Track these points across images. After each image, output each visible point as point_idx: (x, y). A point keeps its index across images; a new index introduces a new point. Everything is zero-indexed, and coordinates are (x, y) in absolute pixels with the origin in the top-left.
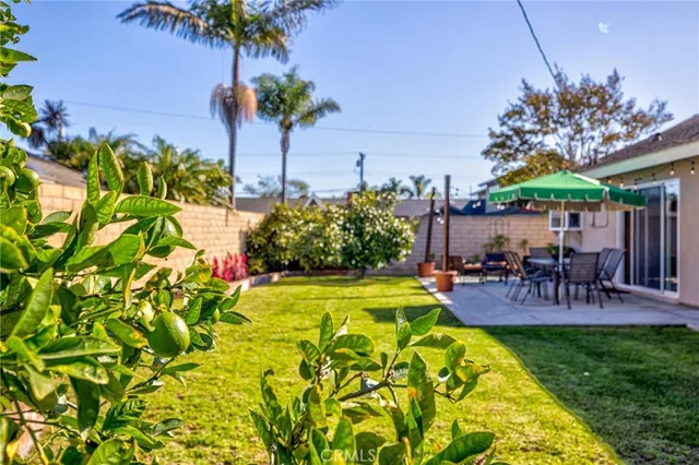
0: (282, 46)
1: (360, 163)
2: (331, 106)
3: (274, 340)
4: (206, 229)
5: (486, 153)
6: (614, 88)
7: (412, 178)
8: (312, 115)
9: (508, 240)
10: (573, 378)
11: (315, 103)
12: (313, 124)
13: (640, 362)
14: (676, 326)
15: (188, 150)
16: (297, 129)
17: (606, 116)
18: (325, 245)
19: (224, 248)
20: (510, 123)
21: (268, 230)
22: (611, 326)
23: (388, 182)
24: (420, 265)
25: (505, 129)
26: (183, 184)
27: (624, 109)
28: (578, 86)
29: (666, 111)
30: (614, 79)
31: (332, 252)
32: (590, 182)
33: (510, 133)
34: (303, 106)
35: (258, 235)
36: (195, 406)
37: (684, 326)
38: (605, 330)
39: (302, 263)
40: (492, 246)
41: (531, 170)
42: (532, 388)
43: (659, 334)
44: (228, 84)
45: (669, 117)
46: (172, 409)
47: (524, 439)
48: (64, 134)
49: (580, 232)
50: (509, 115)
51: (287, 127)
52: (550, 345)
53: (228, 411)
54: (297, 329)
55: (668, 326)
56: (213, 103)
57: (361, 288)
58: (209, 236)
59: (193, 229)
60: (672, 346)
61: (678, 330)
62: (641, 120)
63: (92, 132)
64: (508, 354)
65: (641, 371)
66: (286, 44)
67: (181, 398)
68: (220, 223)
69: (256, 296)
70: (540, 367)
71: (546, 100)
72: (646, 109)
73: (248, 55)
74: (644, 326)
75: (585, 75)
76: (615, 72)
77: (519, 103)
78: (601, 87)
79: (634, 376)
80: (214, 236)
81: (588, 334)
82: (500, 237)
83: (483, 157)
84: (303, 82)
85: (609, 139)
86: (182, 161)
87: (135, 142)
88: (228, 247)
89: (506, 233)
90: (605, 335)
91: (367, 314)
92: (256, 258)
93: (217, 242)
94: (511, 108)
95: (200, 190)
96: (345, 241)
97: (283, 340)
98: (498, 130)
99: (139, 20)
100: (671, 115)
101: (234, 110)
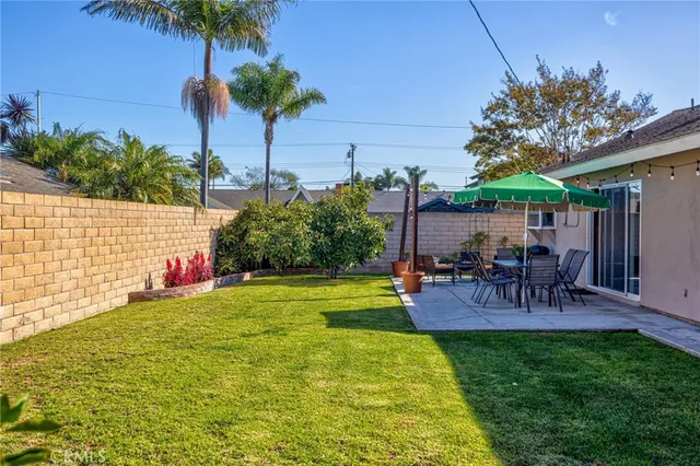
0: (258, 38)
1: (350, 155)
2: (316, 97)
3: (214, 348)
4: (170, 229)
5: (468, 147)
6: (598, 82)
7: (406, 168)
8: (296, 106)
9: (487, 237)
10: (500, 388)
11: (299, 94)
12: (299, 115)
13: (575, 370)
14: (628, 331)
15: (154, 147)
16: (281, 120)
17: (590, 110)
18: (294, 244)
19: (192, 246)
20: (493, 116)
21: (239, 228)
22: (562, 331)
23: (382, 173)
24: (393, 264)
25: (488, 123)
26: (149, 182)
27: (608, 102)
28: (560, 79)
29: (650, 106)
30: (598, 72)
31: (302, 251)
32: (554, 182)
33: (493, 127)
34: (288, 97)
35: (229, 233)
36: (104, 421)
37: (636, 331)
38: (555, 335)
39: (272, 261)
40: (471, 243)
41: (513, 165)
42: (454, 399)
43: (607, 339)
44: (200, 77)
45: (653, 112)
46: (79, 424)
47: (421, 454)
48: (29, 130)
49: (554, 231)
50: (491, 109)
51: (271, 119)
52: (493, 352)
53: (137, 426)
54: (244, 335)
55: (620, 331)
56: (184, 97)
57: (328, 289)
58: (173, 235)
59: (155, 229)
60: (614, 354)
61: (628, 334)
62: (626, 114)
63: (57, 127)
64: (446, 362)
65: (572, 380)
66: (264, 36)
67: (94, 412)
68: (186, 222)
69: (217, 299)
70: (471, 376)
71: (530, 93)
72: (630, 103)
73: (222, 46)
74: (596, 332)
75: (567, 68)
76: (599, 65)
77: (502, 96)
78: (584, 80)
79: (562, 386)
80: (179, 235)
81: (536, 340)
82: (480, 234)
83: (466, 151)
84: (287, 72)
85: (592, 133)
86: (147, 158)
87: (101, 138)
88: (197, 246)
89: (486, 229)
90: (552, 341)
91: (323, 317)
92: (229, 256)
93: (183, 241)
94: (494, 102)
95: (166, 187)
96: (315, 240)
97: (224, 348)
98: (480, 123)
99: (108, 11)
100: (654, 110)
101: (205, 104)
